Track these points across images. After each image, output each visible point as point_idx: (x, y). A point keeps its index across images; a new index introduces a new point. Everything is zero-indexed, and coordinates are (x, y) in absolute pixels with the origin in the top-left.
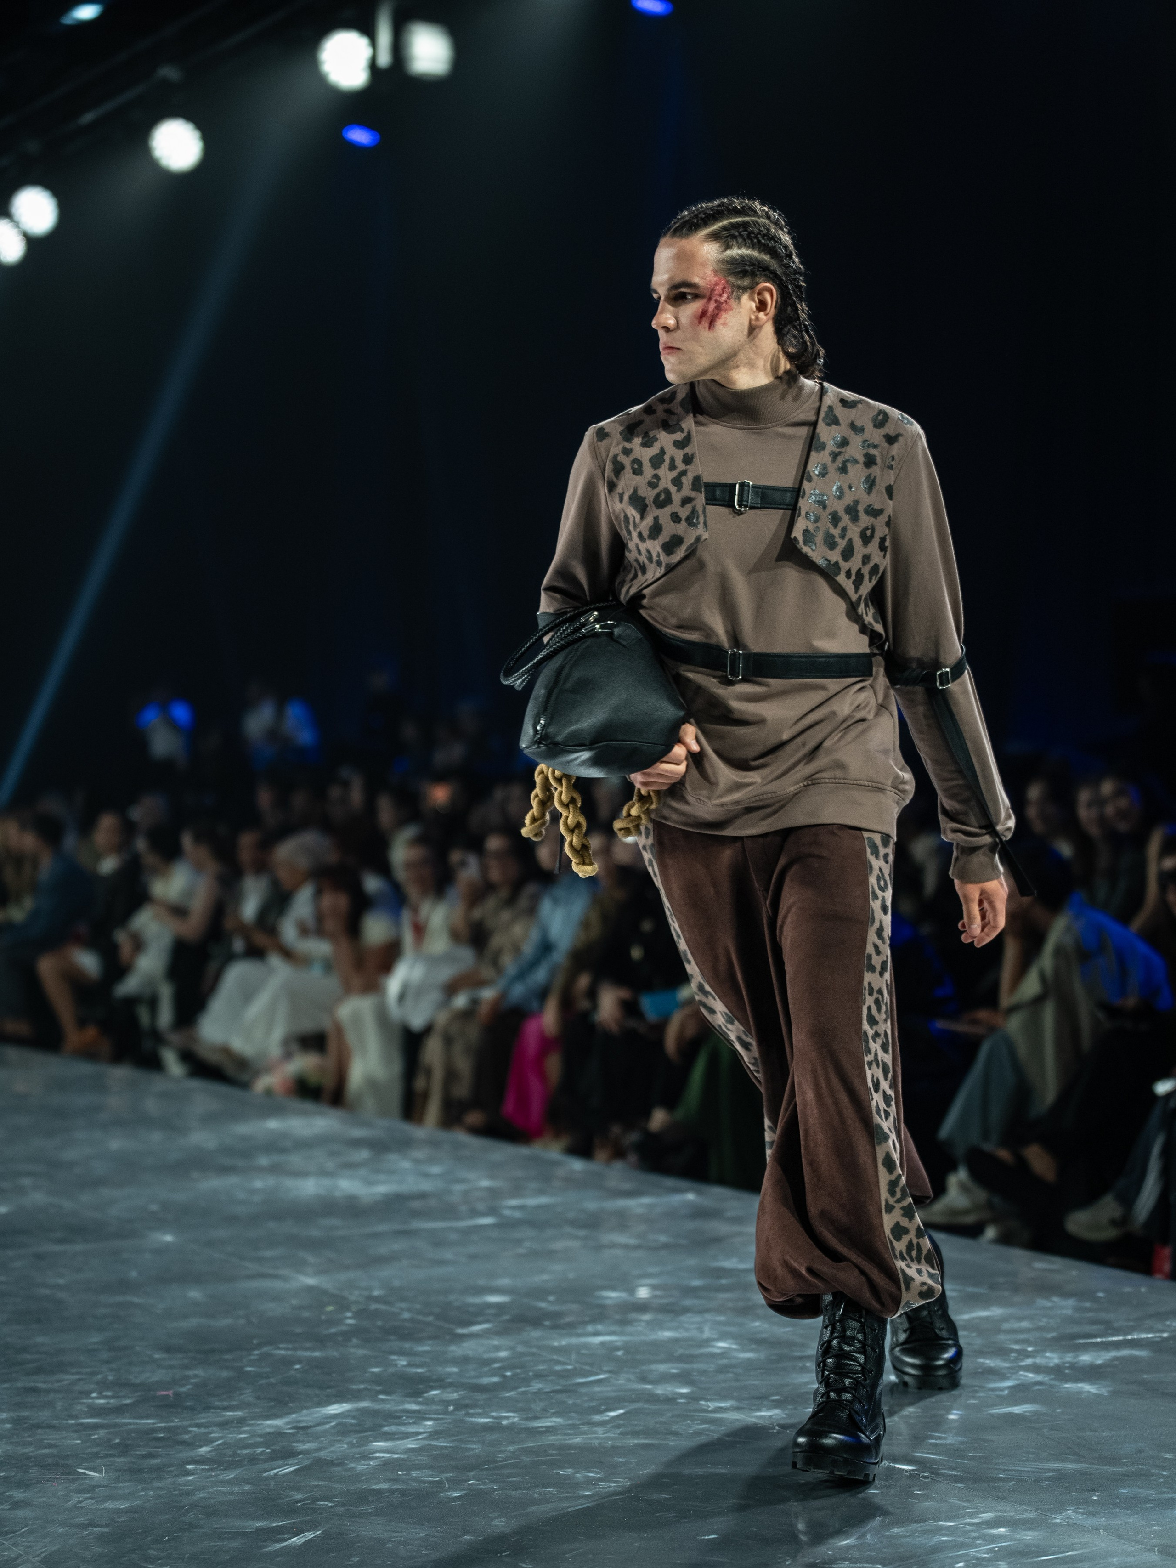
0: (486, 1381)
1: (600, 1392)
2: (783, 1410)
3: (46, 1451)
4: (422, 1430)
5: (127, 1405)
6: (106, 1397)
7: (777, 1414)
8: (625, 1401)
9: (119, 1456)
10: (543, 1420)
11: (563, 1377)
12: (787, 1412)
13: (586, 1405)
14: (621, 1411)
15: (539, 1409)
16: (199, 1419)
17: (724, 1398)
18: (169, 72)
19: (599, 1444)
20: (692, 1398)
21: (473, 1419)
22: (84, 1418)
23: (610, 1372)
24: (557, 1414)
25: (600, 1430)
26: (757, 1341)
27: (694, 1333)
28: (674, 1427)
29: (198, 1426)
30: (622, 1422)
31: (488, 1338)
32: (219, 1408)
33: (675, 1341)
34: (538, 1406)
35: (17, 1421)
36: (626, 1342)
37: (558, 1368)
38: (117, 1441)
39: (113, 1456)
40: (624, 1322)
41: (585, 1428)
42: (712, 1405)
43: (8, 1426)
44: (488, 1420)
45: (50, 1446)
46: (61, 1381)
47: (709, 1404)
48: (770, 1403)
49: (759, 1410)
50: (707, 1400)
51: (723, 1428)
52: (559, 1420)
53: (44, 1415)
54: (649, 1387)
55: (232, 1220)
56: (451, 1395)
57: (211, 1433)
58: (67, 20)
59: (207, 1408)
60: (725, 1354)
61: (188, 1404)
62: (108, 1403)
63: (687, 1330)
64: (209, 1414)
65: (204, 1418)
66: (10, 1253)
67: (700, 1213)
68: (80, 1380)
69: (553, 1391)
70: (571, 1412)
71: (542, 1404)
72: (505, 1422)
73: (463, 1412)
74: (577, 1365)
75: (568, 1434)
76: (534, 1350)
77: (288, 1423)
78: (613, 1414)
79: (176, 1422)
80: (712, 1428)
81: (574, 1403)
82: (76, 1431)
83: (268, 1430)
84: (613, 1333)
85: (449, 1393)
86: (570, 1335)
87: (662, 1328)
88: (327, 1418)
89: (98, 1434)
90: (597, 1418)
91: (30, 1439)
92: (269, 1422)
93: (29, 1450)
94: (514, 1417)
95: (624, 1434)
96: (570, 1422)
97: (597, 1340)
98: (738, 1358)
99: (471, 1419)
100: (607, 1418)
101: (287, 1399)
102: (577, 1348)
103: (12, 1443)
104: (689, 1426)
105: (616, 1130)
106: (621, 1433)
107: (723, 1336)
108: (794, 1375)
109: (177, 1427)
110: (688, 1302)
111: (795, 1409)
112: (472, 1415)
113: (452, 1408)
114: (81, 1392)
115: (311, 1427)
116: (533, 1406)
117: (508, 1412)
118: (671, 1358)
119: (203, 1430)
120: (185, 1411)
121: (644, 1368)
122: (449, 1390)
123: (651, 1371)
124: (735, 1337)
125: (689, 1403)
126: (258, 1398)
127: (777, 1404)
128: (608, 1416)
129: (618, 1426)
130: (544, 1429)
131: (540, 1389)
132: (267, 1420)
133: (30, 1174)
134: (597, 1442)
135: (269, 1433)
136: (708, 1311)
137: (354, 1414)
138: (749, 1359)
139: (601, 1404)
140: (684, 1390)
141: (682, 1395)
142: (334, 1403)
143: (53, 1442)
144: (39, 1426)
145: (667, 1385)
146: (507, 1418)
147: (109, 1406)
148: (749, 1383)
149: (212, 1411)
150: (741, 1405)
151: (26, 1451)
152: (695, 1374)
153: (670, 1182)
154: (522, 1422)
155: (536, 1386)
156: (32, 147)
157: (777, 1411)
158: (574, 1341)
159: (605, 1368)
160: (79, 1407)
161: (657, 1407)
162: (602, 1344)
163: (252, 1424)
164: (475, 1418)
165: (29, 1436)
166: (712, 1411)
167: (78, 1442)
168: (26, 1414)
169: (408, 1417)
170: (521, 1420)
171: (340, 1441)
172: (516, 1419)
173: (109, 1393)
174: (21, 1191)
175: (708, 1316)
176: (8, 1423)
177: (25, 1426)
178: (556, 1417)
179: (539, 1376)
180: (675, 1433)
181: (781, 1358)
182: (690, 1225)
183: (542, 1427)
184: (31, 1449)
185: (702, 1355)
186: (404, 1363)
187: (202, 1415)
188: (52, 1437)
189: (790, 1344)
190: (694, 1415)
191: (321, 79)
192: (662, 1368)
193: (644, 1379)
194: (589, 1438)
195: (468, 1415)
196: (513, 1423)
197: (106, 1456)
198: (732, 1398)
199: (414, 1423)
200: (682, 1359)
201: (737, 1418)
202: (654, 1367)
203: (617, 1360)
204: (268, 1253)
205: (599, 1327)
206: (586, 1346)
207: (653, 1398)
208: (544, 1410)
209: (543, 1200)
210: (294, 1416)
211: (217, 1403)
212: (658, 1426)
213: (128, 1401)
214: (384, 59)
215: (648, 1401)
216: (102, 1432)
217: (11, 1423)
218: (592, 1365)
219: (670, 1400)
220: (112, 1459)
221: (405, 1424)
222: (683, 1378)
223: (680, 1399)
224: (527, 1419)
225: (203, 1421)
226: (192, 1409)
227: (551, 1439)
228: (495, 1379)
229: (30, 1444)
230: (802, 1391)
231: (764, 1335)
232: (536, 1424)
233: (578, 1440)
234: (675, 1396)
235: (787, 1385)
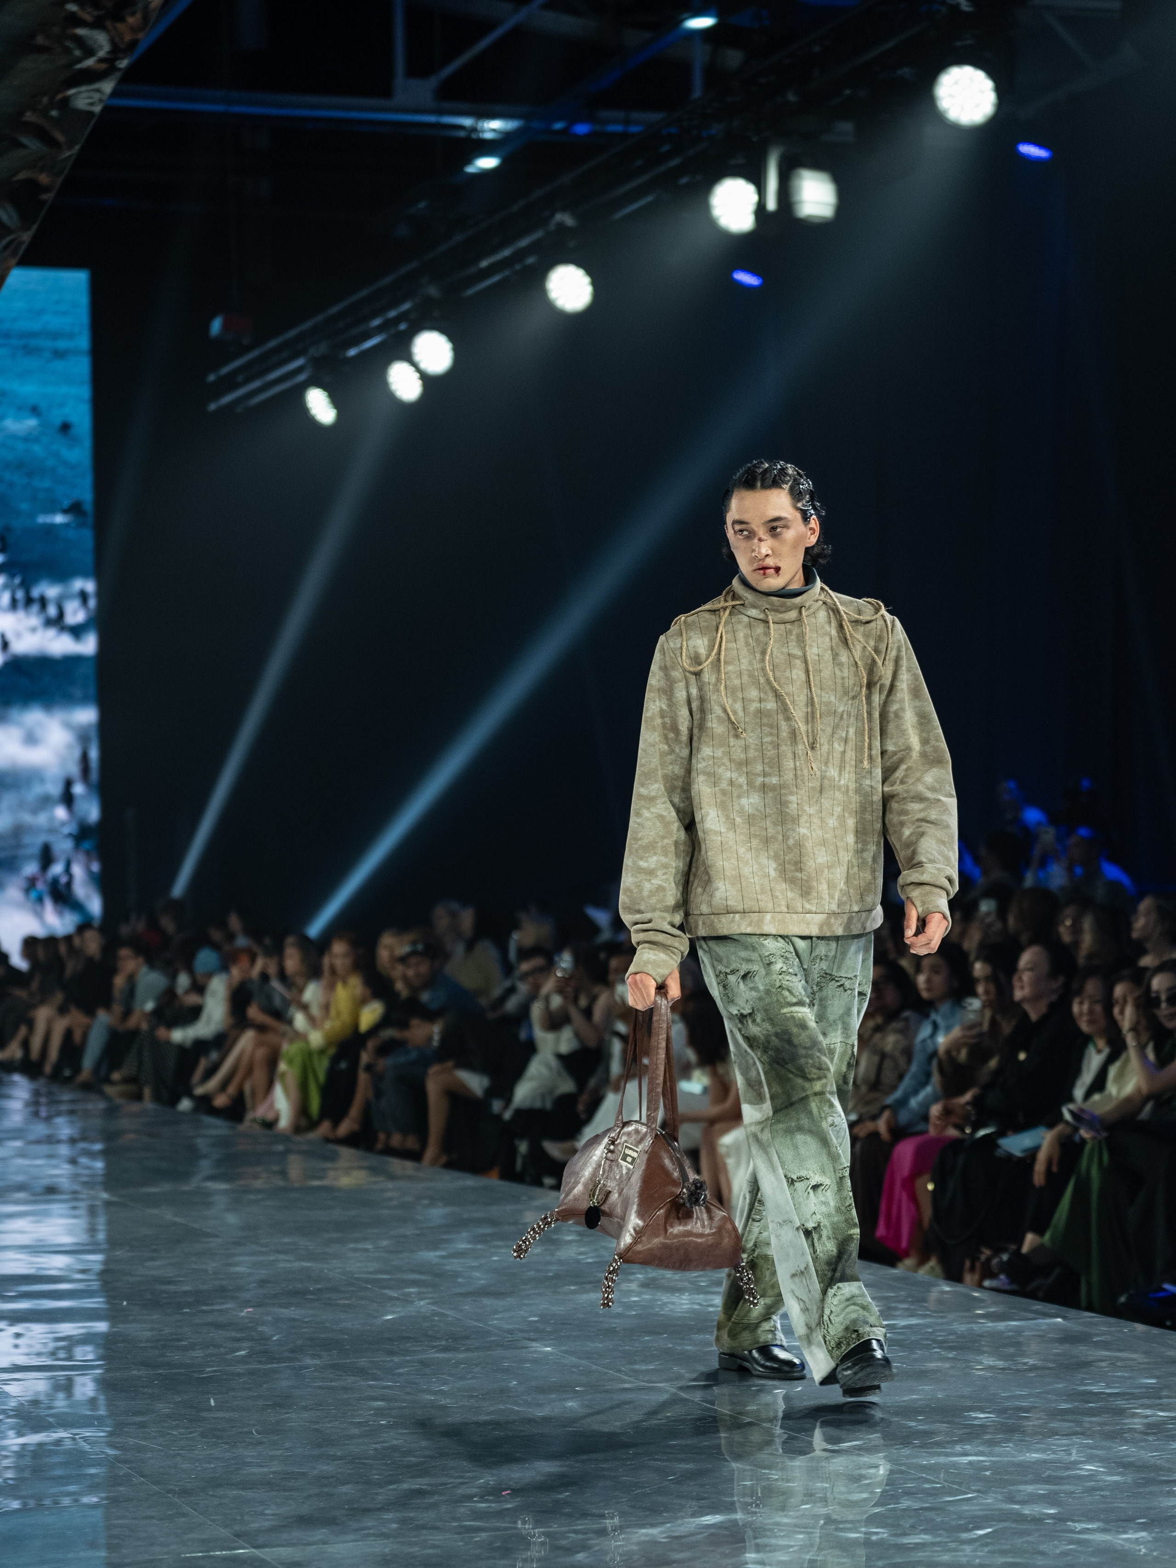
0: (856, 1497)
1: (968, 1511)
2: (1150, 1533)
3: (431, 1551)
4: (792, 1543)
5: (508, 1509)
6: (487, 1501)
7: (1143, 1537)
8: (993, 1520)
9: (500, 1559)
10: (912, 1536)
11: (932, 1495)
12: (1153, 1535)
13: (954, 1523)
14: (989, 1530)
15: (908, 1526)
16: (577, 1525)
17: (1091, 1520)
18: (566, 219)
19: (968, 1561)
20: (1060, 1519)
21: (843, 1534)
22: (466, 1521)
23: (978, 1491)
24: (925, 1531)
25: (968, 1548)
26: (1125, 1465)
27: (1061, 1455)
28: (1042, 1547)
29: (576, 1532)
30: (989, 1541)
31: (859, 1455)
32: (593, 1515)
33: (1045, 1462)
34: (906, 1523)
35: (403, 1521)
36: (995, 1462)
37: (927, 1486)
38: (498, 1544)
39: (494, 1558)
40: (992, 1443)
41: (953, 1545)
42: (1079, 1526)
43: (395, 1526)
44: (858, 1535)
45: (434, 1546)
46: (446, 1484)
47: (1077, 1525)
48: (1137, 1526)
49: (1125, 1532)
50: (1074, 1521)
51: (1090, 1549)
52: (926, 1538)
53: (428, 1516)
54: (1017, 1507)
55: (610, 1332)
56: (822, 1509)
57: (588, 1539)
58: (470, 169)
59: (585, 1515)
60: (1092, 1476)
61: (567, 1510)
62: (489, 1507)
63: (1054, 1452)
64: (586, 1521)
65: (581, 1525)
66: (396, 1359)
67: (1069, 1338)
68: (463, 1483)
69: (921, 1509)
70: (939, 1530)
71: (911, 1521)
72: (874, 1538)
73: (833, 1527)
74: (946, 1484)
75: (937, 1551)
76: (903, 1468)
77: (662, 1532)
78: (981, 1532)
79: (555, 1528)
80: (1079, 1549)
81: (942, 1521)
82: (459, 1533)
83: (643, 1538)
84: (981, 1454)
85: (820, 1507)
86: (939, 1454)
87: (1029, 1450)
88: (700, 1528)
89: (480, 1537)
90: (965, 1536)
91: (416, 1539)
92: (644, 1531)
93: (415, 1549)
94: (883, 1533)
95: (992, 1552)
96: (938, 1539)
97: (966, 1459)
98: (1106, 1481)
99: (841, 1534)
100: (975, 1536)
101: (662, 1509)
102: (946, 1467)
103: (399, 1542)
104: (1056, 1547)
105: (987, 1252)
106: (989, 1552)
107: (1090, 1460)
108: (1161, 1499)
109: (556, 1533)
110: (1055, 1425)
111: (1162, 1532)
112: (842, 1530)
113: (822, 1522)
114: (463, 1496)
115: (685, 1537)
116: (901, 1523)
117: (877, 1528)
118: (1039, 1480)
119: (580, 1536)
120: (563, 1518)
121: (1011, 1488)
122: (819, 1505)
123: (1019, 1491)
124: (1101, 1460)
125: (1056, 1523)
126: (633, 1507)
127: (1144, 1527)
128: (976, 1534)
129: (987, 1545)
130: (913, 1546)
131: (908, 1507)
132: (643, 1528)
133: (414, 1283)
134: (964, 1560)
135: (644, 1542)
136: (1076, 1434)
137: (727, 1525)
138: (1116, 1482)
139: (969, 1523)
140: (1052, 1511)
141: (1050, 1516)
142: (707, 1514)
143: (437, 1543)
144: (424, 1527)
145: (1035, 1506)
146: (877, 1533)
147: (491, 1510)
148: (1116, 1505)
149: (589, 1518)
150: (1108, 1527)
151: (411, 1550)
152: (1062, 1495)
153: (1038, 1306)
154: (891, 1538)
155: (905, 1503)
156: (433, 291)
157: (1144, 1534)
158: (942, 1460)
159: (973, 1488)
160: (462, 1510)
161: (1025, 1527)
162: (970, 1463)
163: (629, 1532)
164: (845, 1532)
165: (415, 1537)
166: (1079, 1532)
167: (461, 1543)
168: (412, 1515)
169: (780, 1530)
170: (889, 1536)
171: (713, 1551)
172: (885, 1535)
173: (491, 1498)
174: (406, 1300)
175: (1075, 1439)
176: (395, 1523)
177: (411, 1526)
178: (925, 1534)
179: (908, 1493)
180: (1043, 1553)
181: (1149, 1482)
182: (1058, 1349)
183: (910, 1544)
184: (416, 1549)
185: (1069, 1477)
186: (777, 1477)
187: (579, 1522)
188: (437, 1538)
189: (1157, 1469)
190: (1061, 1536)
191: (711, 223)
192: (1030, 1488)
193: (1011, 1499)
194: (957, 1556)
195: (837, 1529)
196: (882, 1539)
197: (488, 1558)
198: (1099, 1520)
199: (784, 1536)
200: (1049, 1480)
201: (1105, 1539)
202: (1022, 1487)
203: (986, 1479)
204: (643, 1367)
205: (968, 1447)
206: (954, 1465)
207: (1020, 1518)
208: (913, 1527)
209: (913, 1321)
210: (669, 1525)
211: (594, 1511)
212: (1026, 1545)
213: (509, 1506)
214: (771, 204)
215: (1015, 1521)
216: (484, 1535)
217: (398, 1523)
218: (960, 1484)
219: (1038, 1520)
220: (492, 1561)
221: (776, 1537)
222: (1050, 1499)
223: (1047, 1519)
224: (896, 1535)
225: (580, 1527)
226: (569, 1515)
227: (921, 1555)
228: (865, 1495)
229: (415, 1544)
230: (1169, 1514)
231: (1132, 1459)
232: (906, 1540)
233: (946, 1558)
234: (1043, 1517)
235: (1155, 1508)
